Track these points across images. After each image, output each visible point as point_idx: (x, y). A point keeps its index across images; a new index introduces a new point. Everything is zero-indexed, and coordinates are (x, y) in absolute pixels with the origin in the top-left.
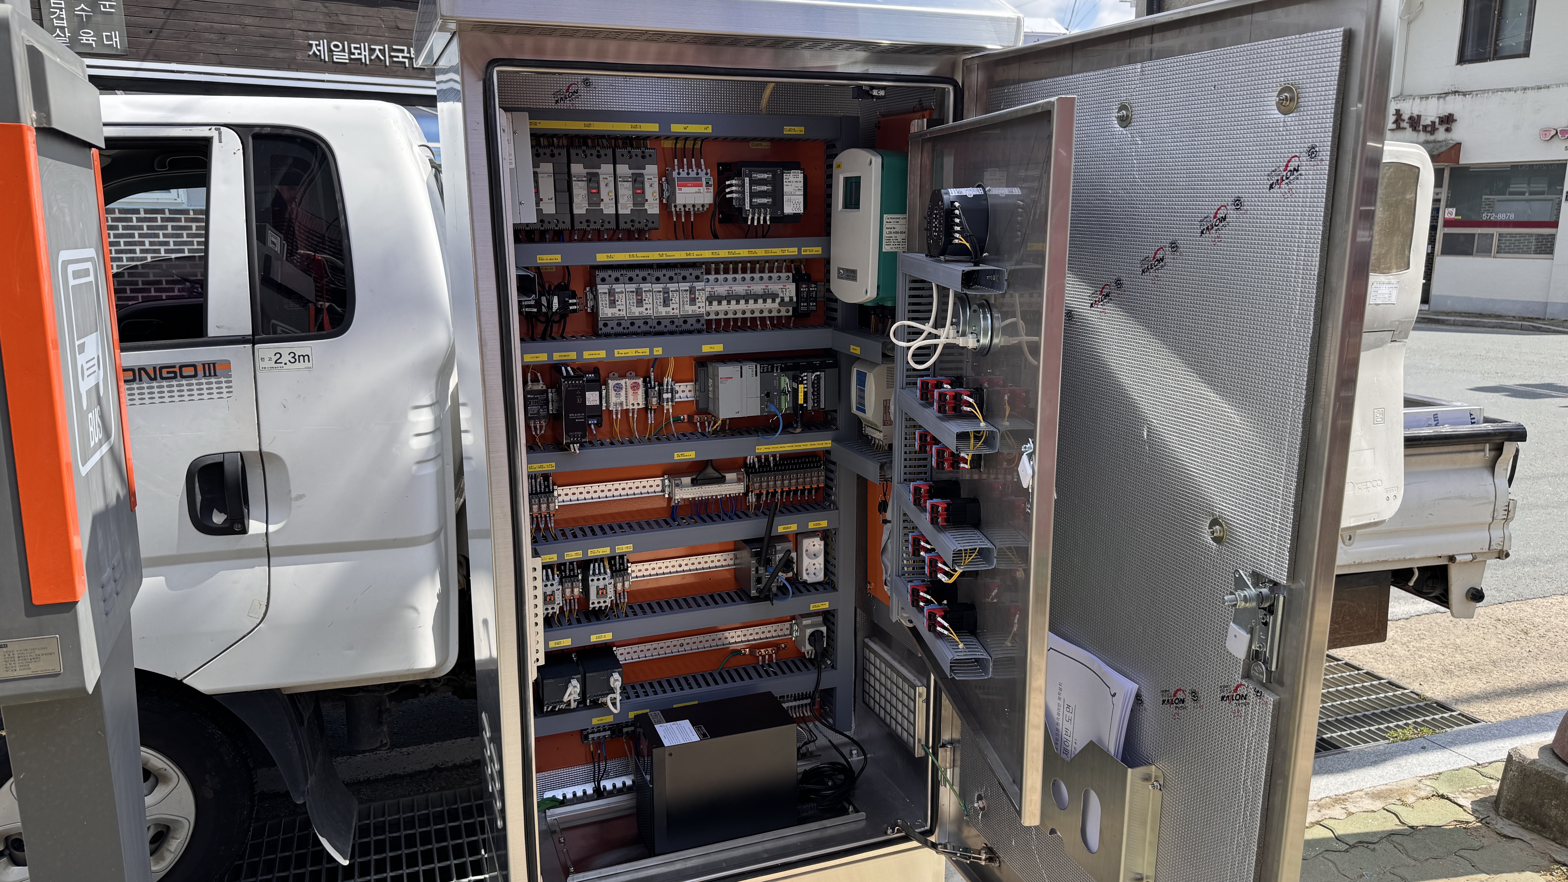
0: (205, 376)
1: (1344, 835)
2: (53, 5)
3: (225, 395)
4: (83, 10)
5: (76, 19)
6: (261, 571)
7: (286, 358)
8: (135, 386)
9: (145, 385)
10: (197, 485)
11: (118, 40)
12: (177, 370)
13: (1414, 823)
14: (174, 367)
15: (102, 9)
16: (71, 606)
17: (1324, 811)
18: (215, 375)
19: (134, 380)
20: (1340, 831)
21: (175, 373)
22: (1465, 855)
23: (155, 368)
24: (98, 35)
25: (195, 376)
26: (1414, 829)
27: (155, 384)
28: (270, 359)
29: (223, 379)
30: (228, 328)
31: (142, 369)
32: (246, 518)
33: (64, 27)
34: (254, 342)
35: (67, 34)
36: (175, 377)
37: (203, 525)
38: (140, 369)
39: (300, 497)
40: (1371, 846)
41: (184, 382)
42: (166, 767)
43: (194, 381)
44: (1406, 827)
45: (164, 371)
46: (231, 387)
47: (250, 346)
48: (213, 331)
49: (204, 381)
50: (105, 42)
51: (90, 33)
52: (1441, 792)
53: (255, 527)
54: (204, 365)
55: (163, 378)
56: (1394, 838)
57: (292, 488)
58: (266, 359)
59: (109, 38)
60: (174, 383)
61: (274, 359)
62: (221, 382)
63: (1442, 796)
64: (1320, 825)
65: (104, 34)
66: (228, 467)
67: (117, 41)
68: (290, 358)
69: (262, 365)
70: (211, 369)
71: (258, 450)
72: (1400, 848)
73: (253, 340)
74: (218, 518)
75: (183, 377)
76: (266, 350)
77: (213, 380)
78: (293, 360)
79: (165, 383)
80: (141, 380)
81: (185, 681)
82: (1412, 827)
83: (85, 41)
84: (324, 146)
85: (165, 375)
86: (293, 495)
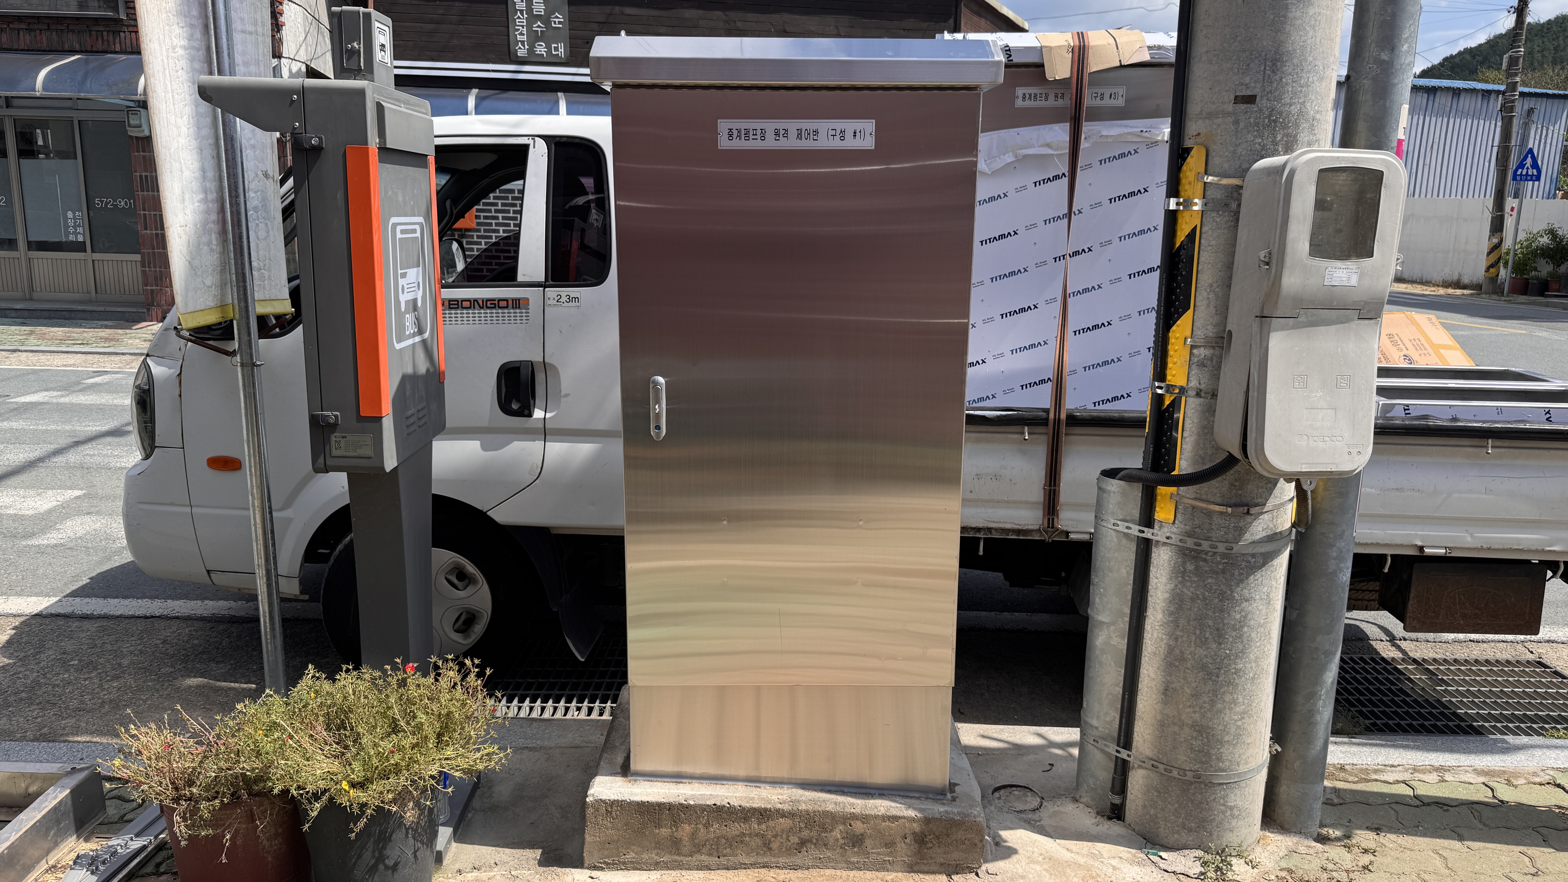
0: (513, 308)
1: (1424, 796)
2: (518, 24)
3: (524, 322)
4: (539, 27)
5: (533, 34)
6: (539, 444)
7: (564, 299)
8: (471, 311)
9: (477, 311)
10: (503, 381)
11: (563, 50)
12: (496, 302)
13: (1505, 799)
14: (495, 300)
15: (553, 25)
16: (379, 419)
17: (1416, 775)
18: (519, 307)
19: (470, 308)
20: (1419, 792)
21: (495, 304)
22: (1543, 831)
23: (483, 301)
24: (548, 47)
25: (507, 307)
26: (1504, 803)
27: (482, 311)
28: (554, 299)
29: (524, 311)
30: (530, 276)
31: (476, 300)
32: (532, 407)
33: (524, 41)
34: (545, 287)
35: (527, 47)
36: (495, 308)
37: (506, 409)
38: (474, 301)
39: (567, 395)
40: (1446, 808)
41: (500, 311)
42: (475, 573)
43: (506, 311)
44: (1497, 801)
45: (489, 303)
46: (528, 316)
47: (542, 289)
48: (520, 278)
49: (512, 311)
50: (554, 53)
51: (542, 45)
52: (1558, 782)
53: (538, 414)
54: (513, 300)
55: (487, 308)
56: (1475, 806)
57: (562, 388)
58: (552, 299)
59: (556, 49)
60: (494, 311)
61: (557, 299)
62: (522, 313)
63: (1559, 786)
64: (1406, 784)
65: (553, 45)
66: (522, 370)
67: (561, 50)
68: (566, 299)
69: (549, 302)
70: (517, 304)
71: (542, 360)
72: (1476, 814)
73: (543, 285)
74: (515, 406)
75: (500, 307)
76: (552, 292)
77: (518, 311)
78: (568, 300)
79: (488, 311)
80: (474, 308)
81: (488, 513)
82: (1502, 801)
83: (539, 52)
84: (599, 151)
85: (489, 305)
86: (563, 393)
